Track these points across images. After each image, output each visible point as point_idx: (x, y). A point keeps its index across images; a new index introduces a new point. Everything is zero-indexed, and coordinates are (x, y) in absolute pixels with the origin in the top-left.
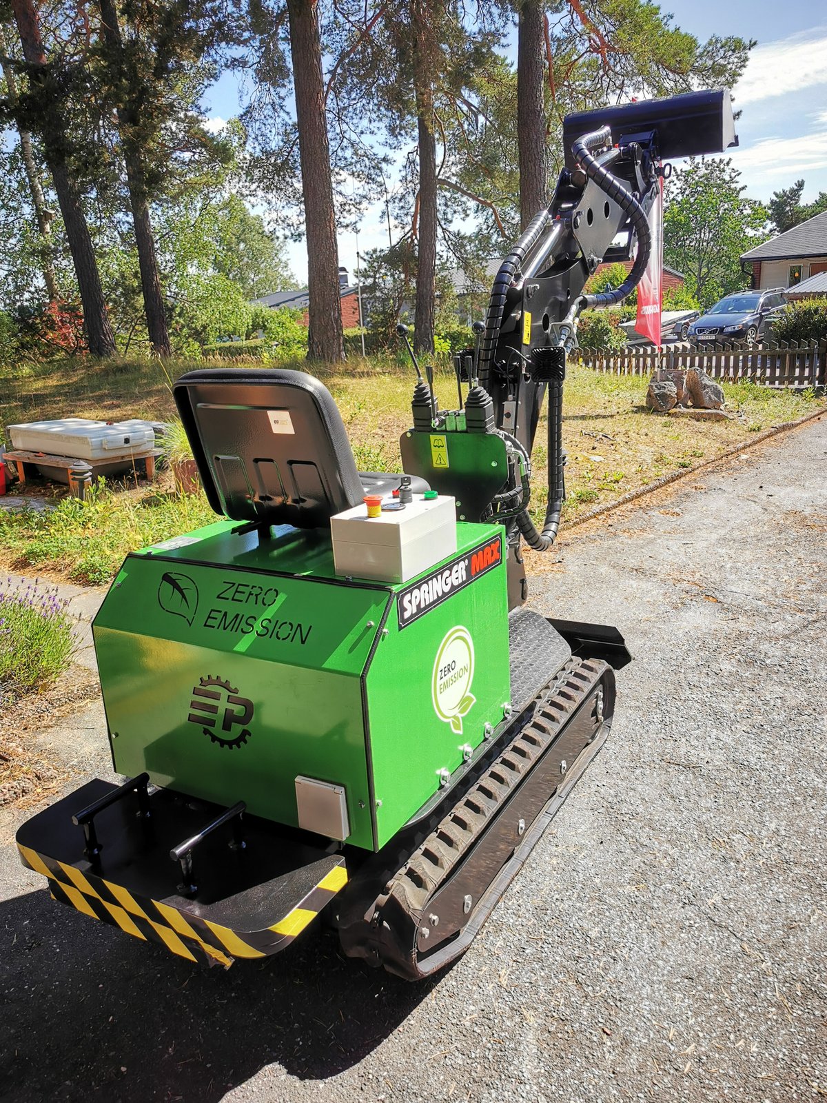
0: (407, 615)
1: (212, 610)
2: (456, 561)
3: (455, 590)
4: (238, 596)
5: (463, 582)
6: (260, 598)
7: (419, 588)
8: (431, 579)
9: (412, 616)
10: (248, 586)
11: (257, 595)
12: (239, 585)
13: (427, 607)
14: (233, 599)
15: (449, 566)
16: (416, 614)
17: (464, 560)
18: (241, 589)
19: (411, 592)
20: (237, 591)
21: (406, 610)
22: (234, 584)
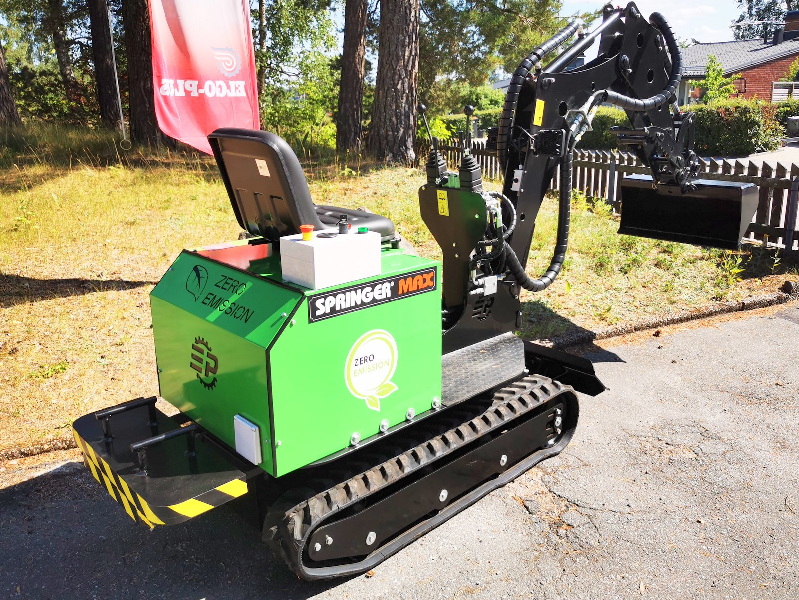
0: (318, 313)
1: (210, 293)
2: (382, 281)
3: (375, 302)
4: (226, 286)
5: (387, 298)
6: (236, 288)
7: (335, 295)
8: (350, 291)
9: (325, 315)
10: (232, 279)
11: (235, 286)
12: (229, 278)
13: (341, 310)
14: (222, 288)
15: (373, 284)
16: (328, 314)
17: (390, 282)
18: (229, 281)
19: (325, 297)
20: (226, 282)
21: (318, 309)
22: (226, 277)
